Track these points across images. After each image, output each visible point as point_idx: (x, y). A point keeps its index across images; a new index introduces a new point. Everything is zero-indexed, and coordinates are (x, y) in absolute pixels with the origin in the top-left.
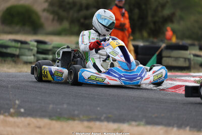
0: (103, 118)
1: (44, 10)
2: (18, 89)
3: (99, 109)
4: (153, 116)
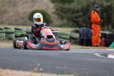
1: (53, 13)
2: (39, 57)
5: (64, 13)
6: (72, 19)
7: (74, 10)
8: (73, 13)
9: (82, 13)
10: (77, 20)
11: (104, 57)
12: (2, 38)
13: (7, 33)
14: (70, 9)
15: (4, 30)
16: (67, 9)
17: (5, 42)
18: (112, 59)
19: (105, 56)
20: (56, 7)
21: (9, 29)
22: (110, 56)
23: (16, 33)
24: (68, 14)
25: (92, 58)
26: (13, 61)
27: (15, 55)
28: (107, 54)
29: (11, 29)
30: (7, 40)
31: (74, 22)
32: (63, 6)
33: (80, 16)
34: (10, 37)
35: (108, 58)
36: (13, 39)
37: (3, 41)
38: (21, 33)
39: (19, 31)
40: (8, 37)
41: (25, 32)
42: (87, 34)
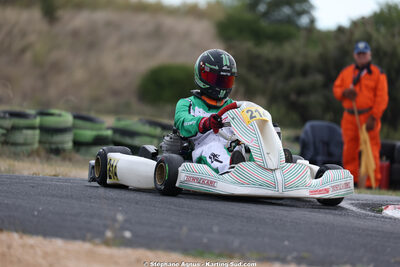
0: (289, 258)
2: (137, 203)
3: (286, 243)
4: (393, 261)
5: (258, 76)
6: (286, 97)
7: (292, 67)
8: (290, 75)
9: (319, 78)
10: (302, 100)
11: (370, 213)
12: (29, 148)
13: (47, 130)
14: (279, 62)
15: (35, 117)
16: (268, 61)
17: (37, 160)
18: (395, 219)
19: (373, 211)
21: (52, 115)
22: (389, 212)
23: (76, 131)
24: (272, 79)
26: (39, 211)
27: (53, 196)
28: (382, 205)
29: (60, 115)
30: (43, 153)
31: (293, 106)
32: (257, 51)
33: (313, 88)
34: (55, 143)
35: (383, 217)
36: (64, 150)
37: (31, 159)
38: (94, 133)
39: (88, 124)
40: (47, 146)
41: (108, 128)
42: (327, 144)
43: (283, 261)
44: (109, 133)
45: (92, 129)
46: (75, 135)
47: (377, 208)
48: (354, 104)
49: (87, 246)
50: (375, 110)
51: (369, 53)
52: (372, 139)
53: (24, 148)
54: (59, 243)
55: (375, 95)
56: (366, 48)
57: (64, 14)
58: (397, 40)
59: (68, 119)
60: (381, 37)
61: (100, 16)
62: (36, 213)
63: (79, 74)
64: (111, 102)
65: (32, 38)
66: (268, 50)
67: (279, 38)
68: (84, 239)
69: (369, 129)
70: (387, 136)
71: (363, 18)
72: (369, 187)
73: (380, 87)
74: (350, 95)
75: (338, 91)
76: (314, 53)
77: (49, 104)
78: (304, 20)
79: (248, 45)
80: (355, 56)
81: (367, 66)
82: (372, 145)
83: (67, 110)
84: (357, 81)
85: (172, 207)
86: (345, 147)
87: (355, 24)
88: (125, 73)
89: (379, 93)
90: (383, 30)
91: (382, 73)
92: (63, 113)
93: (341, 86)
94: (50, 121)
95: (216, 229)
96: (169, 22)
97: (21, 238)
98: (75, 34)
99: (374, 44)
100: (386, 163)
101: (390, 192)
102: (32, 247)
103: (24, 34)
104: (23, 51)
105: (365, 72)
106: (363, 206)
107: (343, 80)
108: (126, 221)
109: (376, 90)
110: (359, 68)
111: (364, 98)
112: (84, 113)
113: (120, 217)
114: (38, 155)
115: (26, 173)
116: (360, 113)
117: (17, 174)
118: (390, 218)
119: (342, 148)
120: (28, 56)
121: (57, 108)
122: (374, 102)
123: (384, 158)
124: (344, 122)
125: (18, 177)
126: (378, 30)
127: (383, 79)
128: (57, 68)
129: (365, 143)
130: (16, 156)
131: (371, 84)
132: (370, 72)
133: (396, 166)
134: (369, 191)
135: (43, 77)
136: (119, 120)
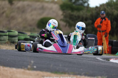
1: (61, 20)
2: (37, 58)
3: (81, 70)
4: (113, 75)
5: (73, 21)
7: (83, 18)
9: (90, 21)
12: (5, 41)
13: (10, 36)
15: (7, 32)
16: (75, 16)
17: (8, 45)
18: (113, 63)
19: (107, 60)
20: (64, 14)
21: (12, 32)
22: (112, 61)
23: (19, 36)
25: (93, 61)
26: (8, 60)
27: (12, 55)
28: (109, 59)
29: (14, 32)
30: (9, 43)
32: (72, 13)
33: (89, 24)
34: (13, 40)
35: (110, 62)
36: (15, 42)
37: (6, 44)
38: (24, 37)
39: (23, 35)
40: (10, 41)
41: (28, 36)
43: (81, 75)
44: (29, 37)
45: (23, 36)
46: (19, 38)
47: (108, 59)
48: (101, 29)
49: (22, 70)
50: (107, 31)
51: (105, 14)
52: (106, 39)
53: (4, 41)
54: (14, 69)
55: (107, 27)
56: (104, 13)
57: (15, 2)
58: (113, 10)
59: (16, 33)
60: (109, 9)
61: (26, 3)
62: (7, 60)
63: (20, 20)
64: (29, 28)
65: (6, 9)
66: (75, 13)
67: (78, 10)
68: (22, 68)
69: (106, 37)
70: (111, 39)
71: (103, 4)
72: (105, 53)
73: (108, 24)
74: (100, 27)
75: (96, 25)
76: (89, 14)
77: (11, 29)
78: (86, 4)
79: (69, 12)
80: (101, 15)
81: (104, 18)
82: (106, 41)
83: (16, 30)
84: (101, 22)
85: (48, 59)
86: (98, 42)
87: (101, 5)
88: (33, 20)
89: (108, 26)
90: (109, 7)
91: (109, 20)
92: (15, 31)
93: (97, 24)
94: (11, 34)
95: (60, 65)
96: (46, 5)
97: (3, 67)
98: (18, 8)
99: (107, 12)
100: (110, 46)
101: (112, 55)
102: (6, 70)
103: (3, 8)
104: (3, 13)
105: (104, 20)
106: (104, 59)
107: (97, 22)
108: (34, 63)
109: (107, 25)
110: (102, 19)
111: (104, 27)
112: (21, 31)
113: (32, 62)
114: (8, 43)
115: (4, 49)
116: (102, 32)
117: (1, 49)
118: (112, 62)
119: (97, 42)
120: (4, 15)
121: (13, 30)
122: (107, 28)
123: (110, 45)
124: (98, 34)
125: (2, 50)
126: (108, 8)
127: (109, 22)
128: (13, 18)
129: (104, 40)
130: (1, 44)
131: (106, 23)
132: (105, 20)
133: (113, 47)
134: (106, 55)
135: (9, 21)
136: (31, 33)
